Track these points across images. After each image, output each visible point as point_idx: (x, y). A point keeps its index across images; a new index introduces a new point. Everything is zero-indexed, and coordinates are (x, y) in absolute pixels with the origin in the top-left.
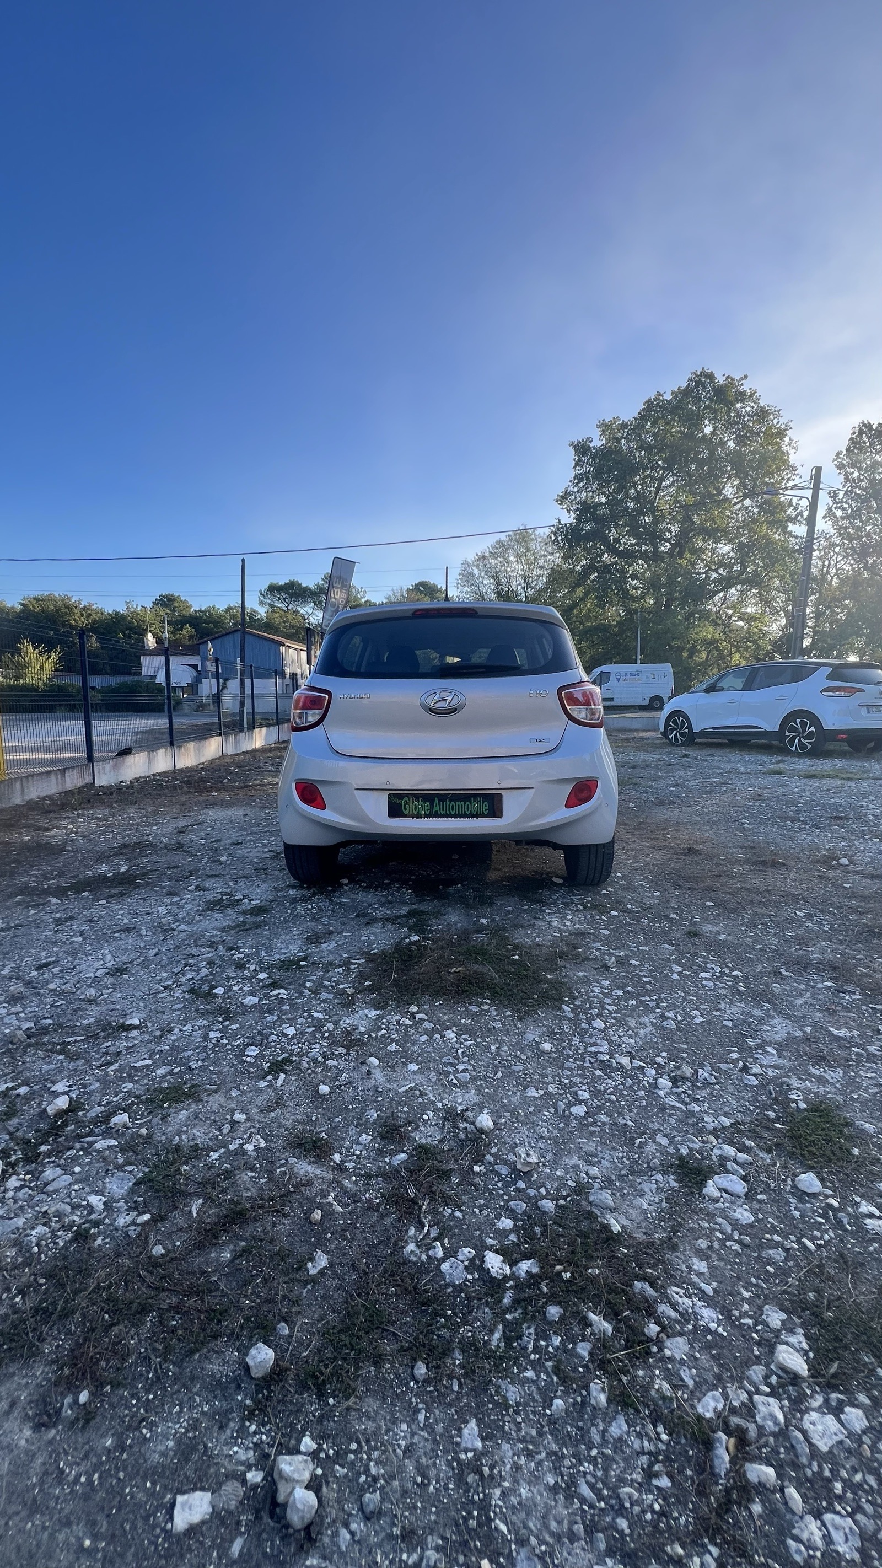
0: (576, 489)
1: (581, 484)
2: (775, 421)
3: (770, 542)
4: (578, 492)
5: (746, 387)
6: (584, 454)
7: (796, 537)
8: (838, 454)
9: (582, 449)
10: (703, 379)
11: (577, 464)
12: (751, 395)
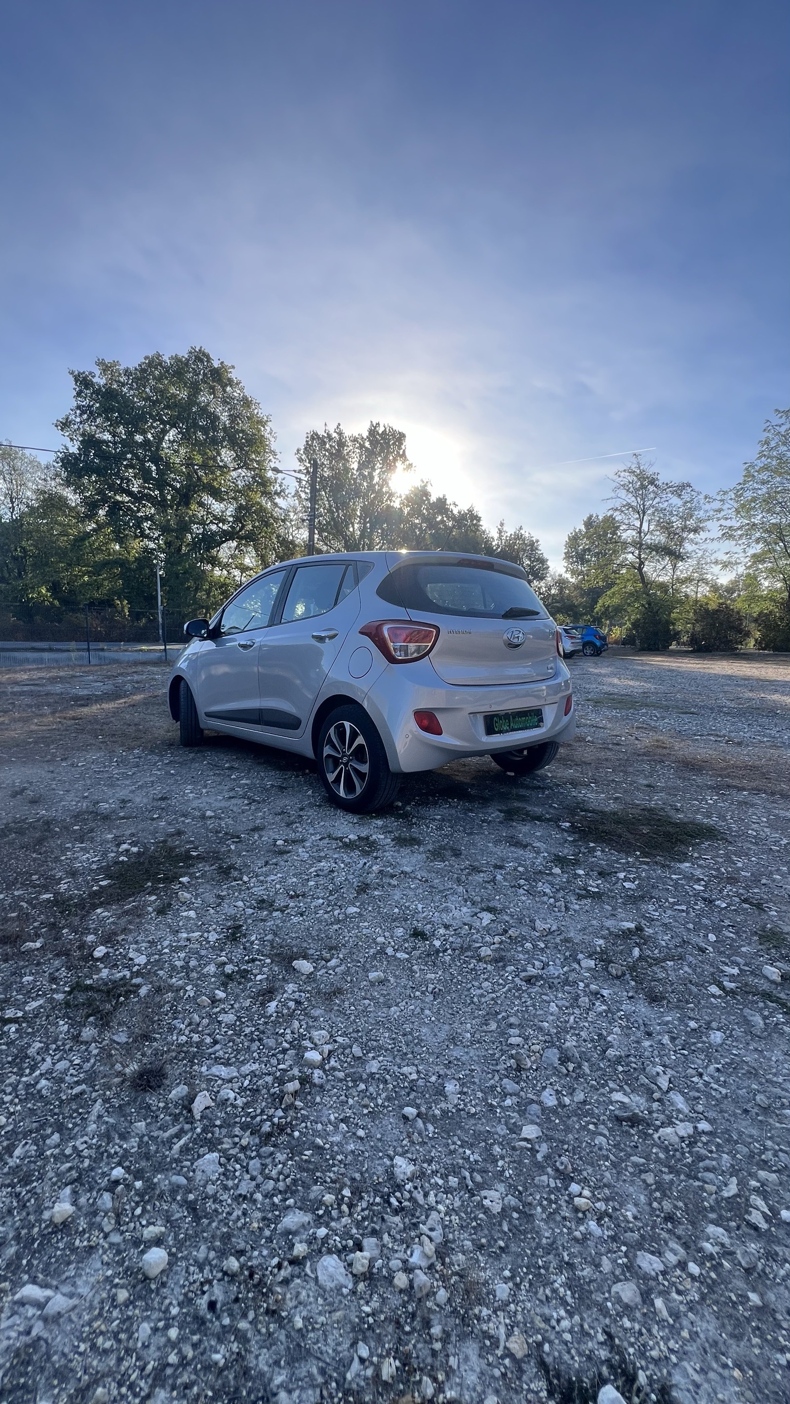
0: (78, 420)
1: (85, 416)
2: (256, 411)
3: (262, 509)
4: (81, 423)
5: (234, 375)
6: (87, 388)
7: (281, 508)
8: (298, 450)
9: (83, 382)
10: (200, 357)
11: (79, 394)
12: (237, 384)
